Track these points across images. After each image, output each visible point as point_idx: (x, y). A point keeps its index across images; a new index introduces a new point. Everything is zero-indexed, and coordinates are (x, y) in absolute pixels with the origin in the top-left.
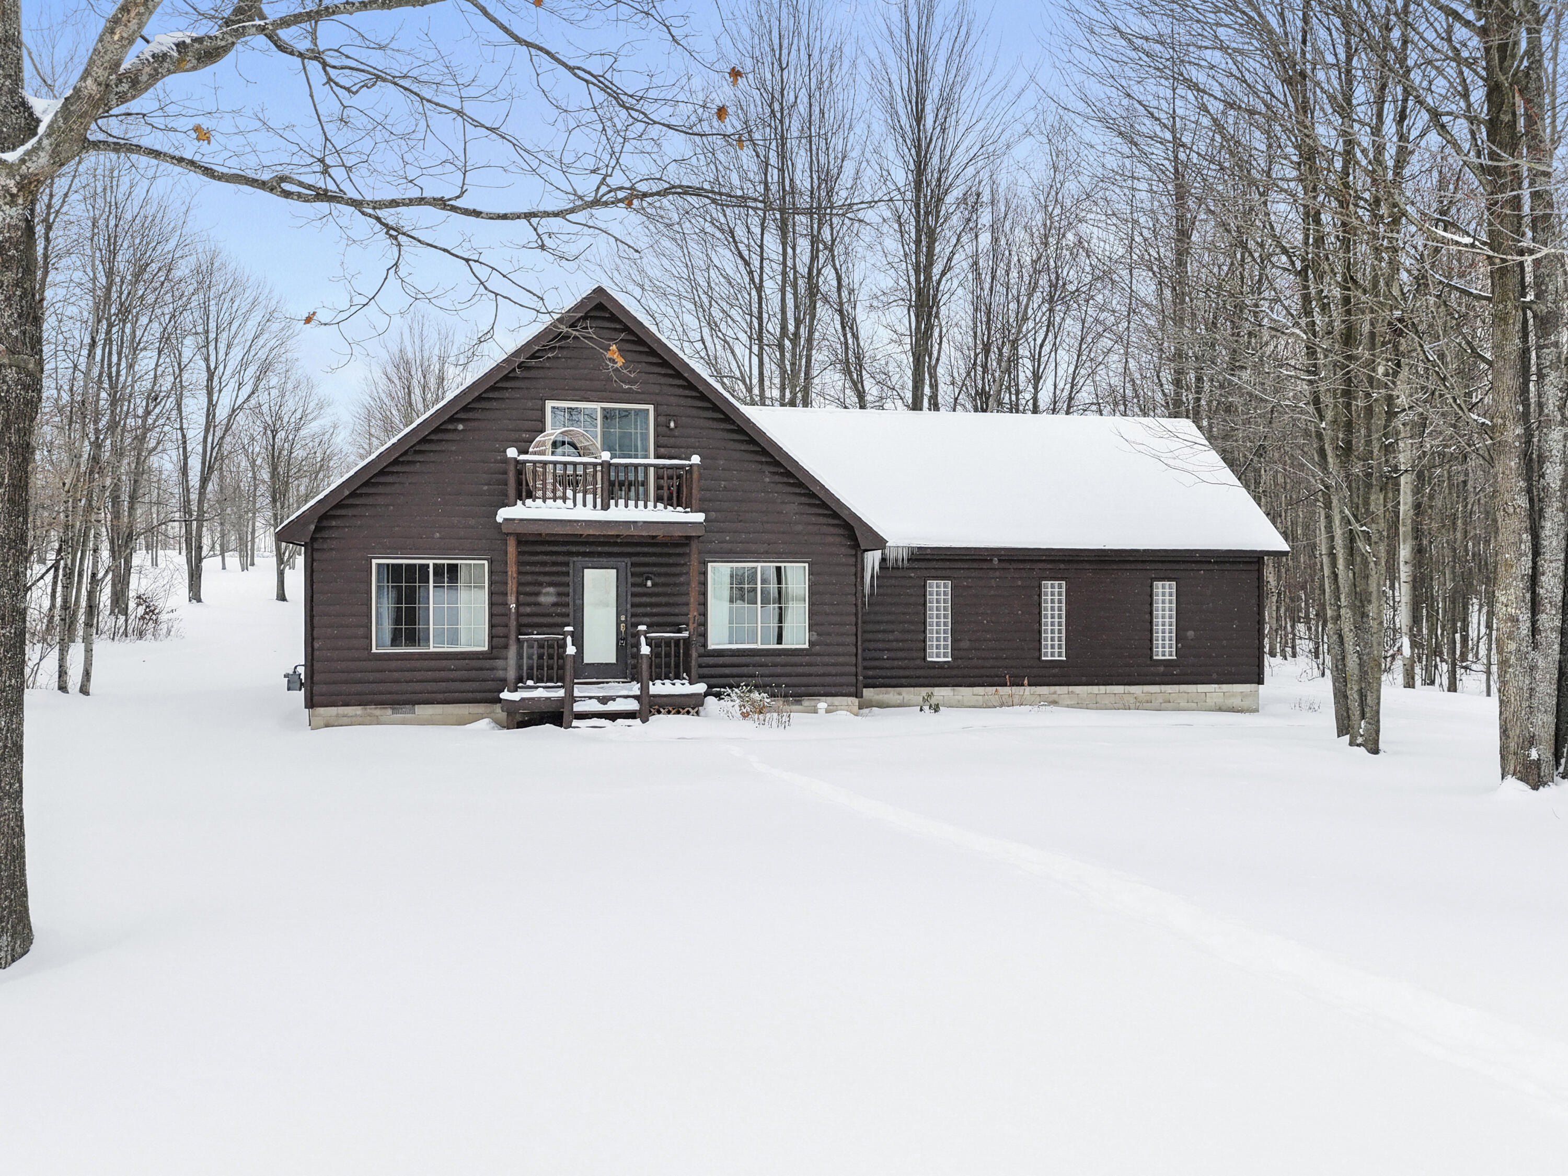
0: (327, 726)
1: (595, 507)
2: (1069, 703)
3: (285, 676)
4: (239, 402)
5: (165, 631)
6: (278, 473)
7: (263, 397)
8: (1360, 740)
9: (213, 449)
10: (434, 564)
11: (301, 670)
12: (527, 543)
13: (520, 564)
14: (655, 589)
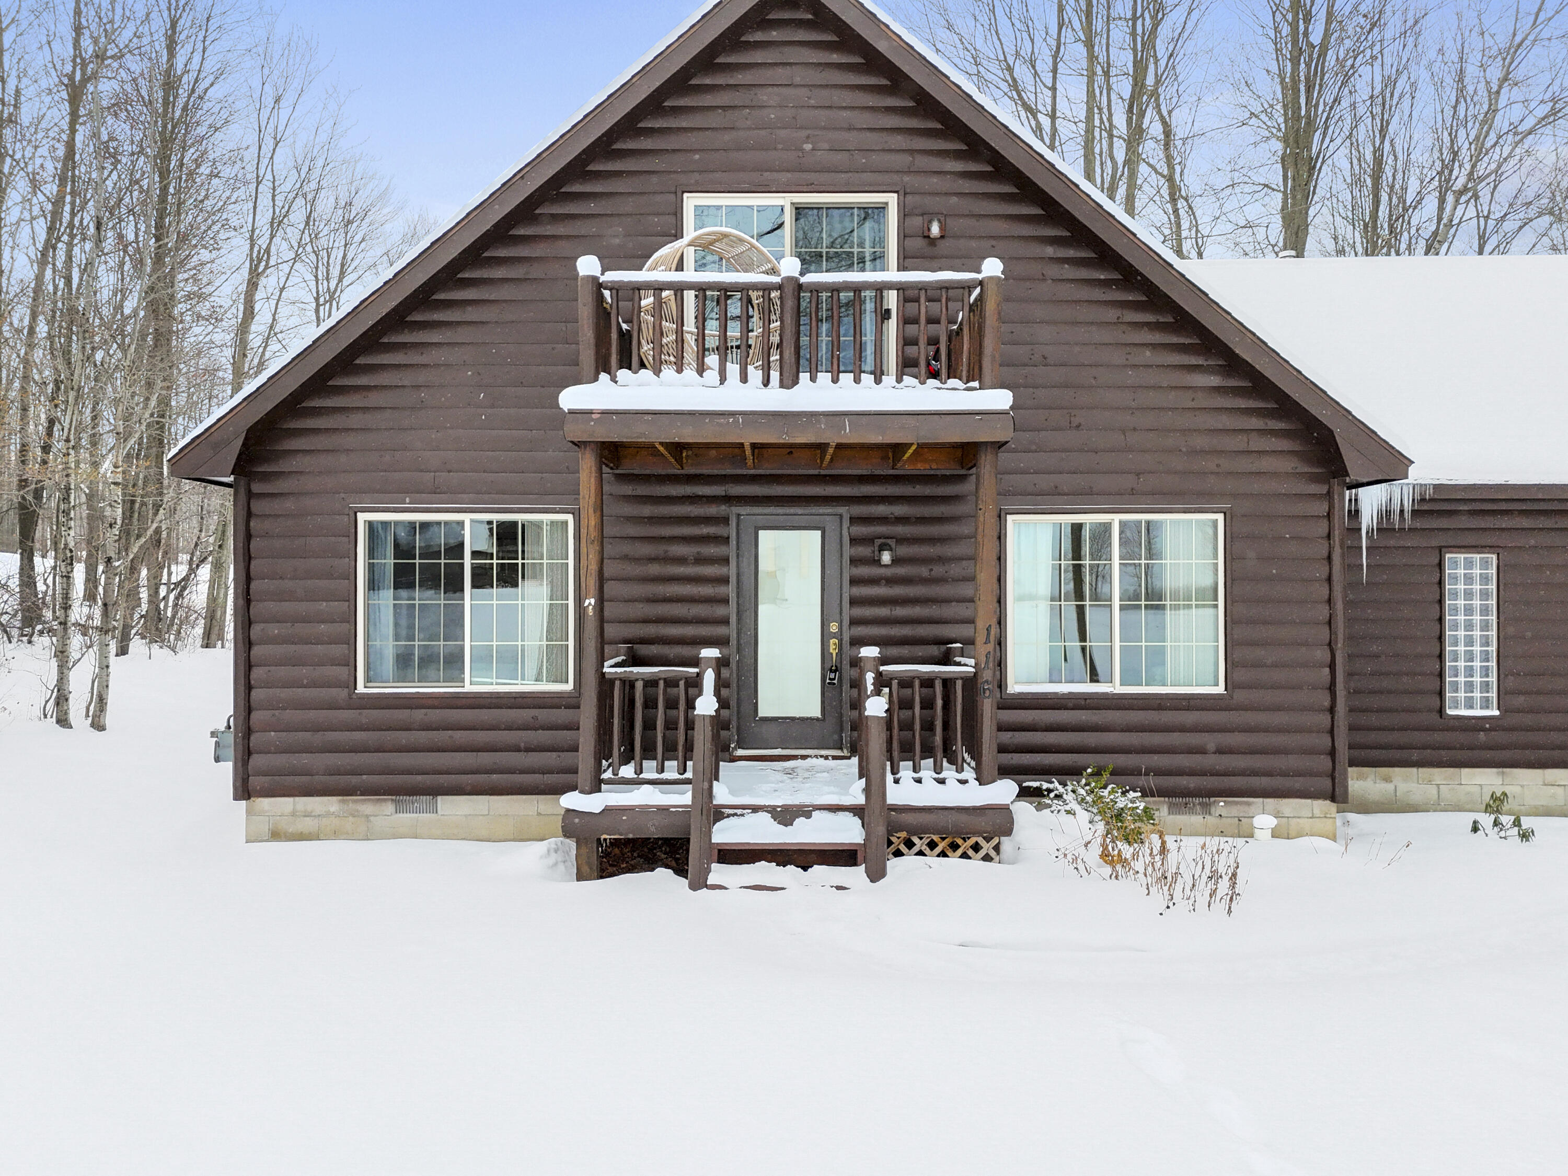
0: (274, 835)
1: (766, 381)
3: (211, 734)
10: (473, 521)
14: (901, 571)
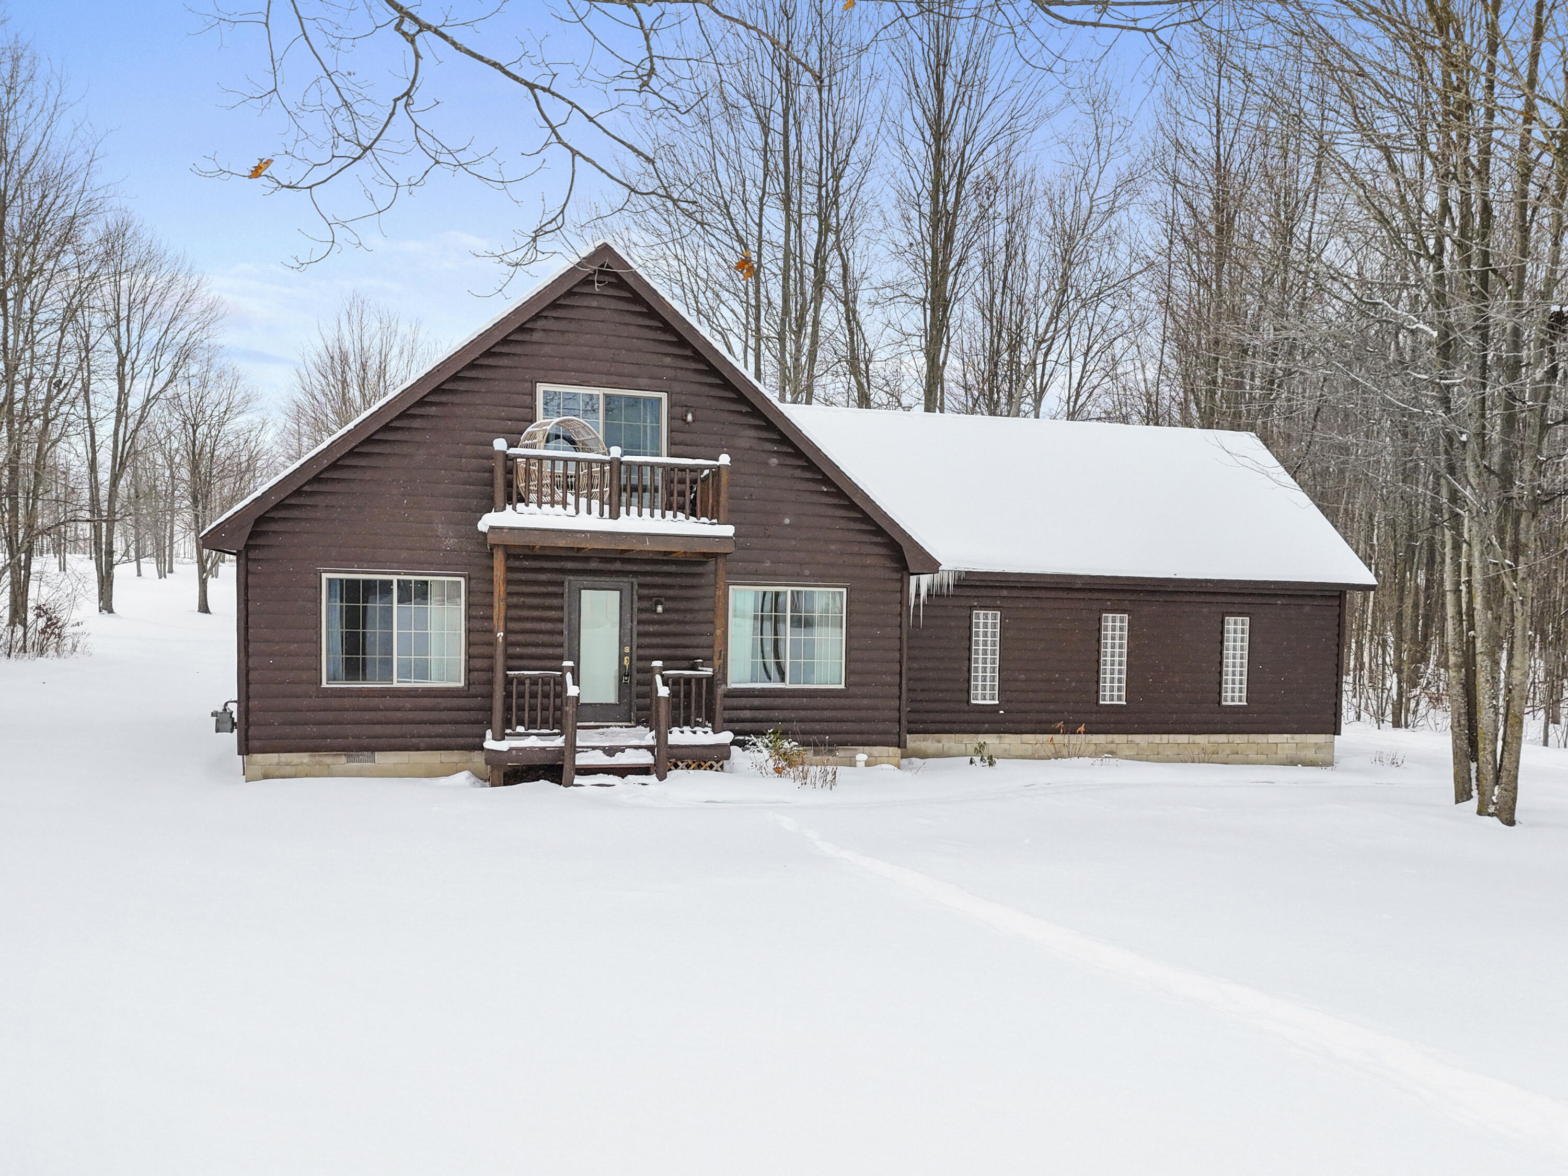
0: (266, 777)
1: (602, 514)
2: (1127, 753)
3: (213, 715)
4: (154, 391)
5: (69, 647)
6: (200, 472)
7: (181, 387)
8: (1492, 809)
9: (124, 443)
10: (399, 581)
11: (233, 707)
12: (516, 557)
13: (509, 582)
14: (666, 616)
